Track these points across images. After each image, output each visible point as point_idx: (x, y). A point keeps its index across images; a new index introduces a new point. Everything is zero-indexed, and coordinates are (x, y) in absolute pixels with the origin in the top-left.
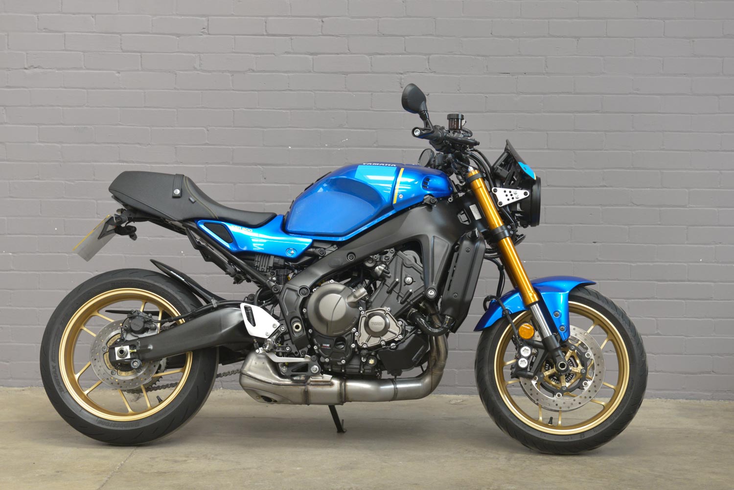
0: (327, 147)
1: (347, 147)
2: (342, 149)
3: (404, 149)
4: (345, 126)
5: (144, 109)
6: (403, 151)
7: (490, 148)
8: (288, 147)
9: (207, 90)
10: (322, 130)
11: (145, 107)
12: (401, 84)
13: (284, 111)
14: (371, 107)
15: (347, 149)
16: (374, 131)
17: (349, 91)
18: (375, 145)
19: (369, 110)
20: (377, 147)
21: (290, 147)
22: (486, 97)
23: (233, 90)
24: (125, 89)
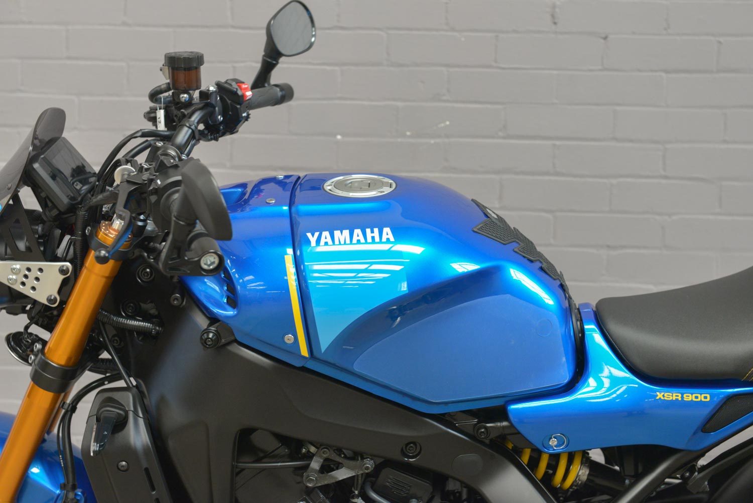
0: (410, 137)
1: (447, 136)
2: (438, 140)
3: (558, 143)
4: (444, 98)
5: (69, 62)
6: (554, 145)
7: (725, 142)
8: (335, 135)
9: (183, 26)
10: (400, 104)
11: (69, 58)
12: (553, 16)
13: (328, 68)
14: (496, 61)
15: (446, 140)
16: (500, 107)
17: (453, 30)
18: (501, 134)
19: (490, 67)
20: (504, 138)
21: (339, 137)
22: (720, 42)
23: (233, 27)
24: (30, 23)
